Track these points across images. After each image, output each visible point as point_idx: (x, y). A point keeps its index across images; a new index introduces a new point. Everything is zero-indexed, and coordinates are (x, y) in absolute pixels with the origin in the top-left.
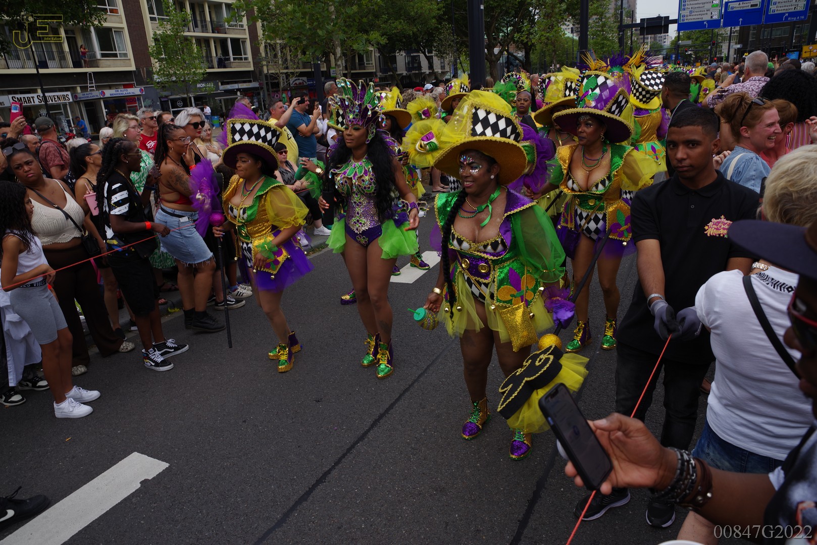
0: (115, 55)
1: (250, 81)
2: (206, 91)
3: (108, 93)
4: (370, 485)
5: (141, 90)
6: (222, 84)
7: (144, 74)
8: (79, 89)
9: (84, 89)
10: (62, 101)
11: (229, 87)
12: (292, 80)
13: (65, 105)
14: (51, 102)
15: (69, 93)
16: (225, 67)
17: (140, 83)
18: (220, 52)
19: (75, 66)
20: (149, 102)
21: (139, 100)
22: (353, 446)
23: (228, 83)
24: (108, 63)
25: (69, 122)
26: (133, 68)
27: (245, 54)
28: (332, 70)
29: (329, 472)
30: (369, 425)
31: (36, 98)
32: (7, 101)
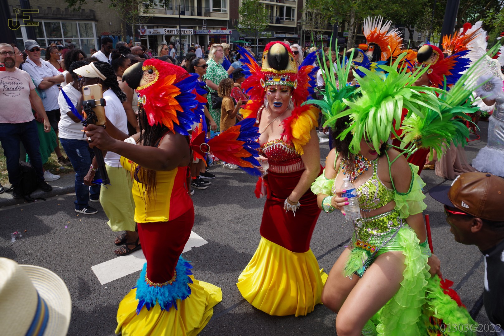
0: (220, 11)
1: (293, 34)
2: (266, 36)
3: (213, 32)
5: (230, 32)
6: (276, 34)
7: (233, 23)
8: (198, 28)
9: (200, 28)
10: (188, 34)
11: (280, 35)
12: (319, 36)
13: (189, 36)
14: (182, 34)
15: (192, 30)
17: (230, 28)
19: (198, 15)
20: (233, 39)
21: (228, 37)
23: (279, 33)
24: (215, 15)
26: (228, 19)
27: (293, 17)
28: (344, 33)
30: (325, 252)
31: (175, 31)
32: (162, 31)
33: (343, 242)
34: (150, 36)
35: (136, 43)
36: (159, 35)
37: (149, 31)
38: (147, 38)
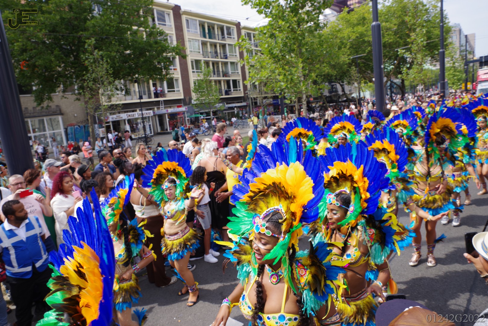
0: (174, 91)
1: (241, 102)
2: (218, 108)
3: (170, 110)
5: (186, 108)
6: (227, 104)
7: (187, 100)
8: (156, 109)
9: (158, 108)
10: (148, 115)
11: (230, 105)
12: (264, 101)
13: (149, 117)
14: (144, 116)
15: (151, 111)
16: (228, 95)
17: (185, 104)
18: (226, 87)
19: (155, 98)
20: (189, 114)
23: (230, 103)
24: (170, 95)
25: (150, 125)
26: (182, 97)
27: (239, 87)
31: (137, 114)
32: (124, 116)
34: (113, 122)
35: (101, 130)
36: (121, 120)
37: (112, 118)
38: (111, 124)
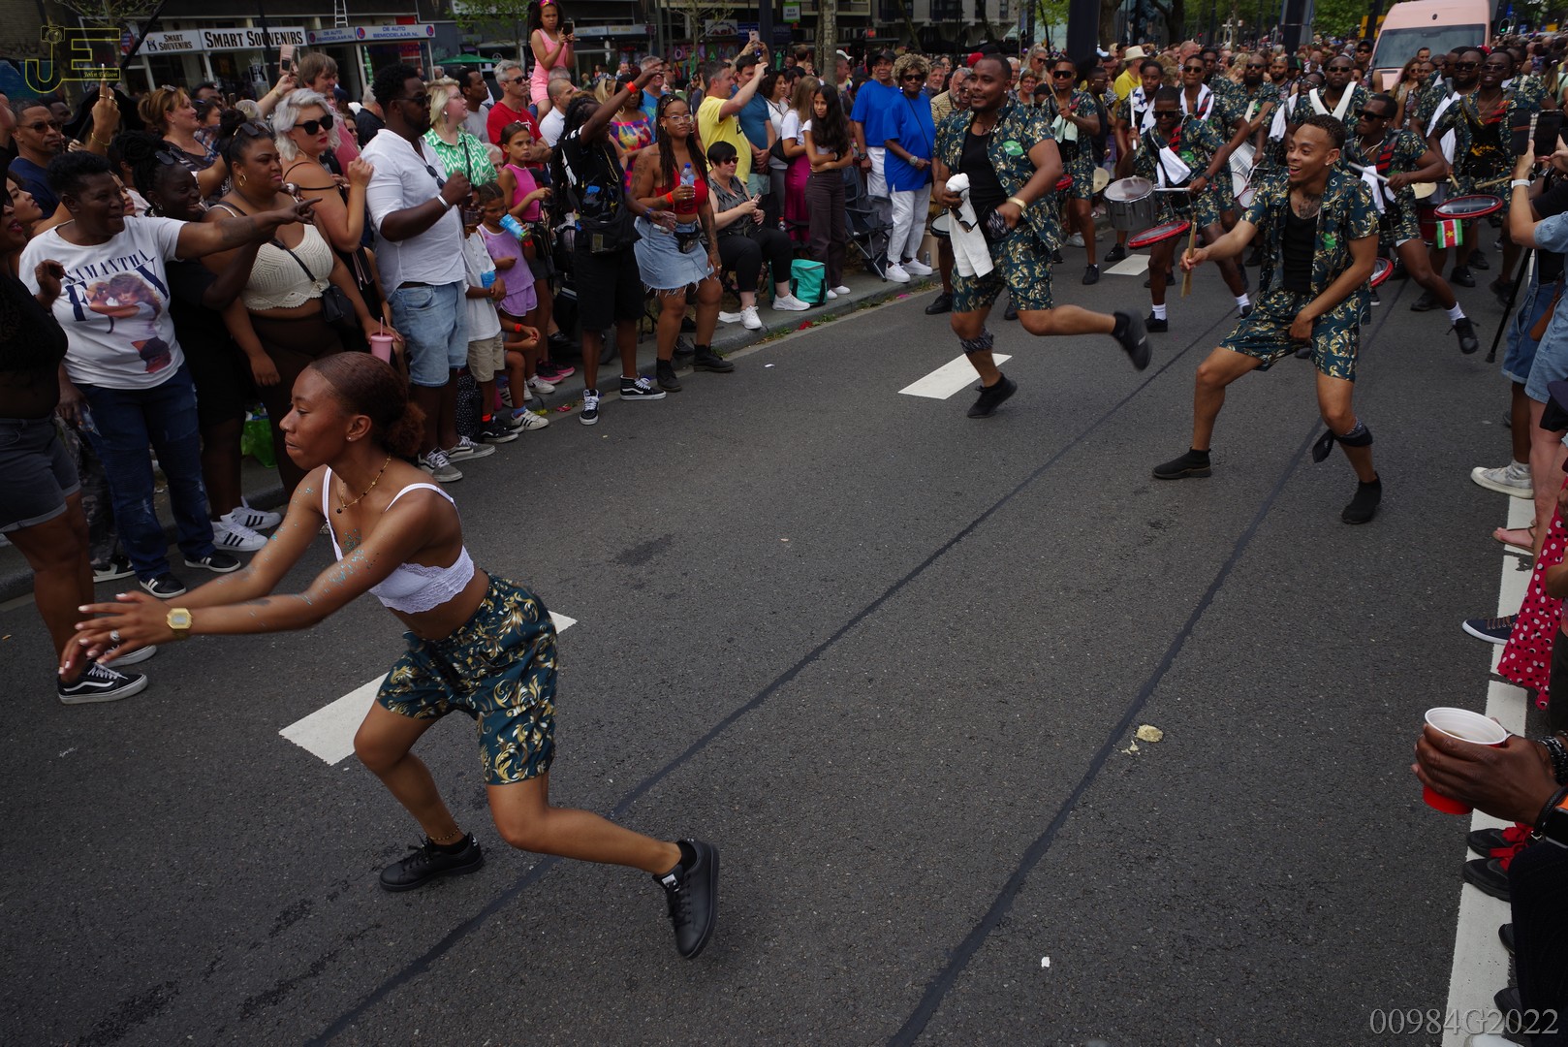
1: (629, 22)
3: (371, 32)
4: (887, 668)
5: (429, 29)
6: (579, 24)
8: (317, 23)
9: (327, 22)
11: (590, 31)
12: (709, 23)
15: (301, 29)
17: (427, 15)
21: (424, 47)
22: (858, 618)
23: (589, 24)
29: (823, 647)
30: (881, 593)
31: (243, 34)
32: (196, 39)
33: (918, 565)
34: (153, 59)
36: (186, 53)
37: (149, 43)
38: (146, 65)
